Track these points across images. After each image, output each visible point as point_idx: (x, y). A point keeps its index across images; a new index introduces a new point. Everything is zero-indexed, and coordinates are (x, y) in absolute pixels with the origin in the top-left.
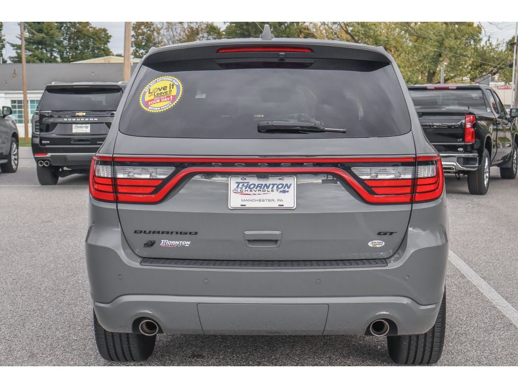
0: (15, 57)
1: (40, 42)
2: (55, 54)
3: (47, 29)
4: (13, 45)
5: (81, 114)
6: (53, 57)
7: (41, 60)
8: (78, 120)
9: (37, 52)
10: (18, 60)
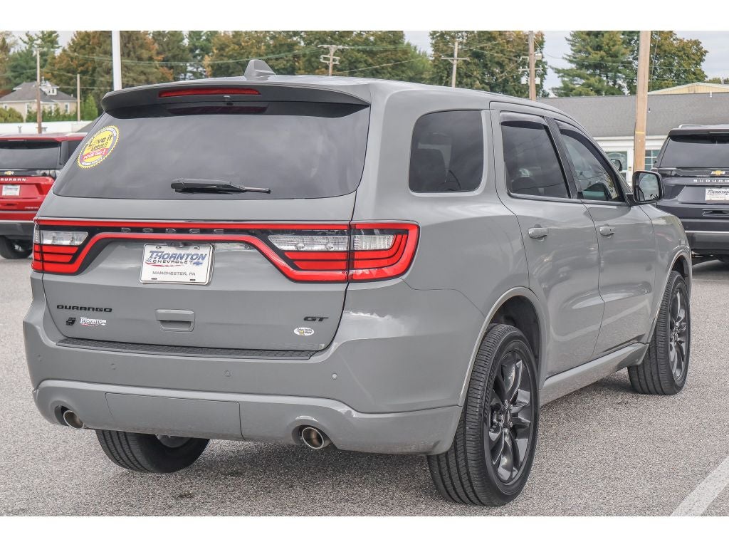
0: (561, 89)
1: (597, 66)
2: (620, 82)
3: (608, 44)
4: (558, 71)
5: (718, 173)
6: (617, 87)
7: (598, 92)
8: (714, 181)
9: (592, 80)
10: (566, 92)
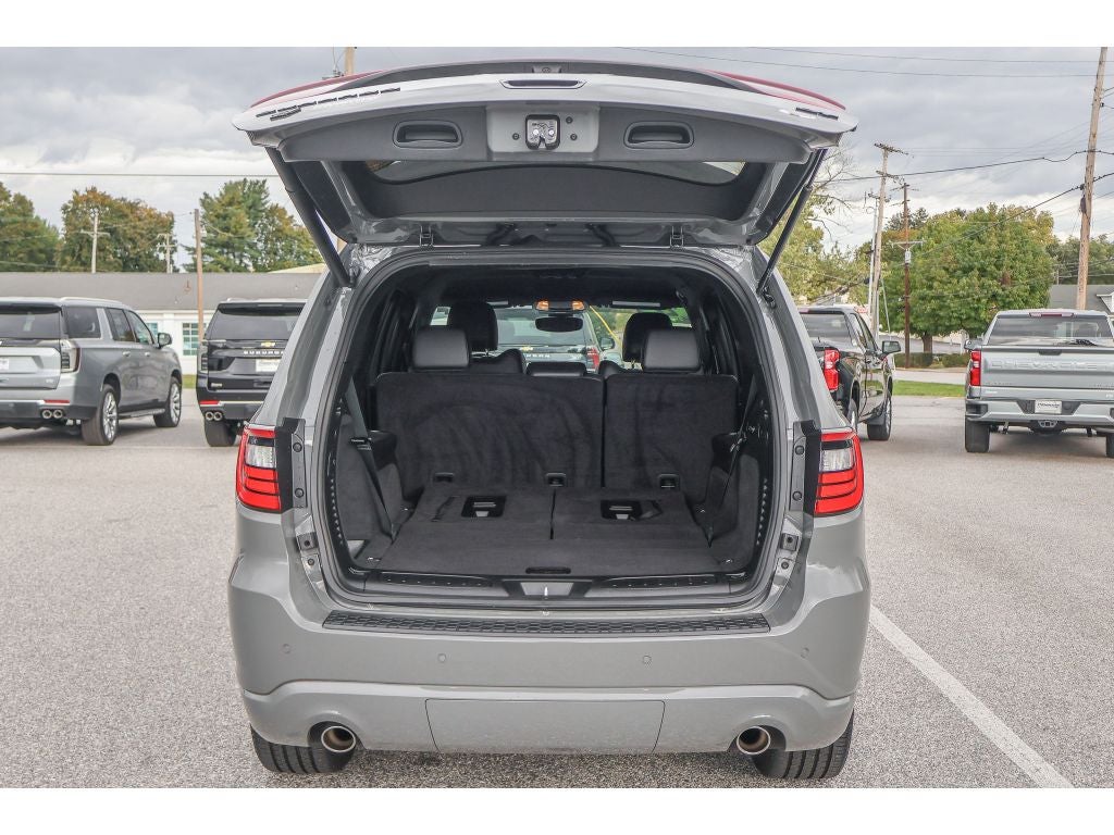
0: (191, 265)
1: (226, 245)
2: (246, 261)
3: (235, 227)
4: (188, 249)
5: (268, 344)
6: (243, 265)
7: (226, 269)
8: (264, 353)
9: (222, 258)
10: (192, 269)
